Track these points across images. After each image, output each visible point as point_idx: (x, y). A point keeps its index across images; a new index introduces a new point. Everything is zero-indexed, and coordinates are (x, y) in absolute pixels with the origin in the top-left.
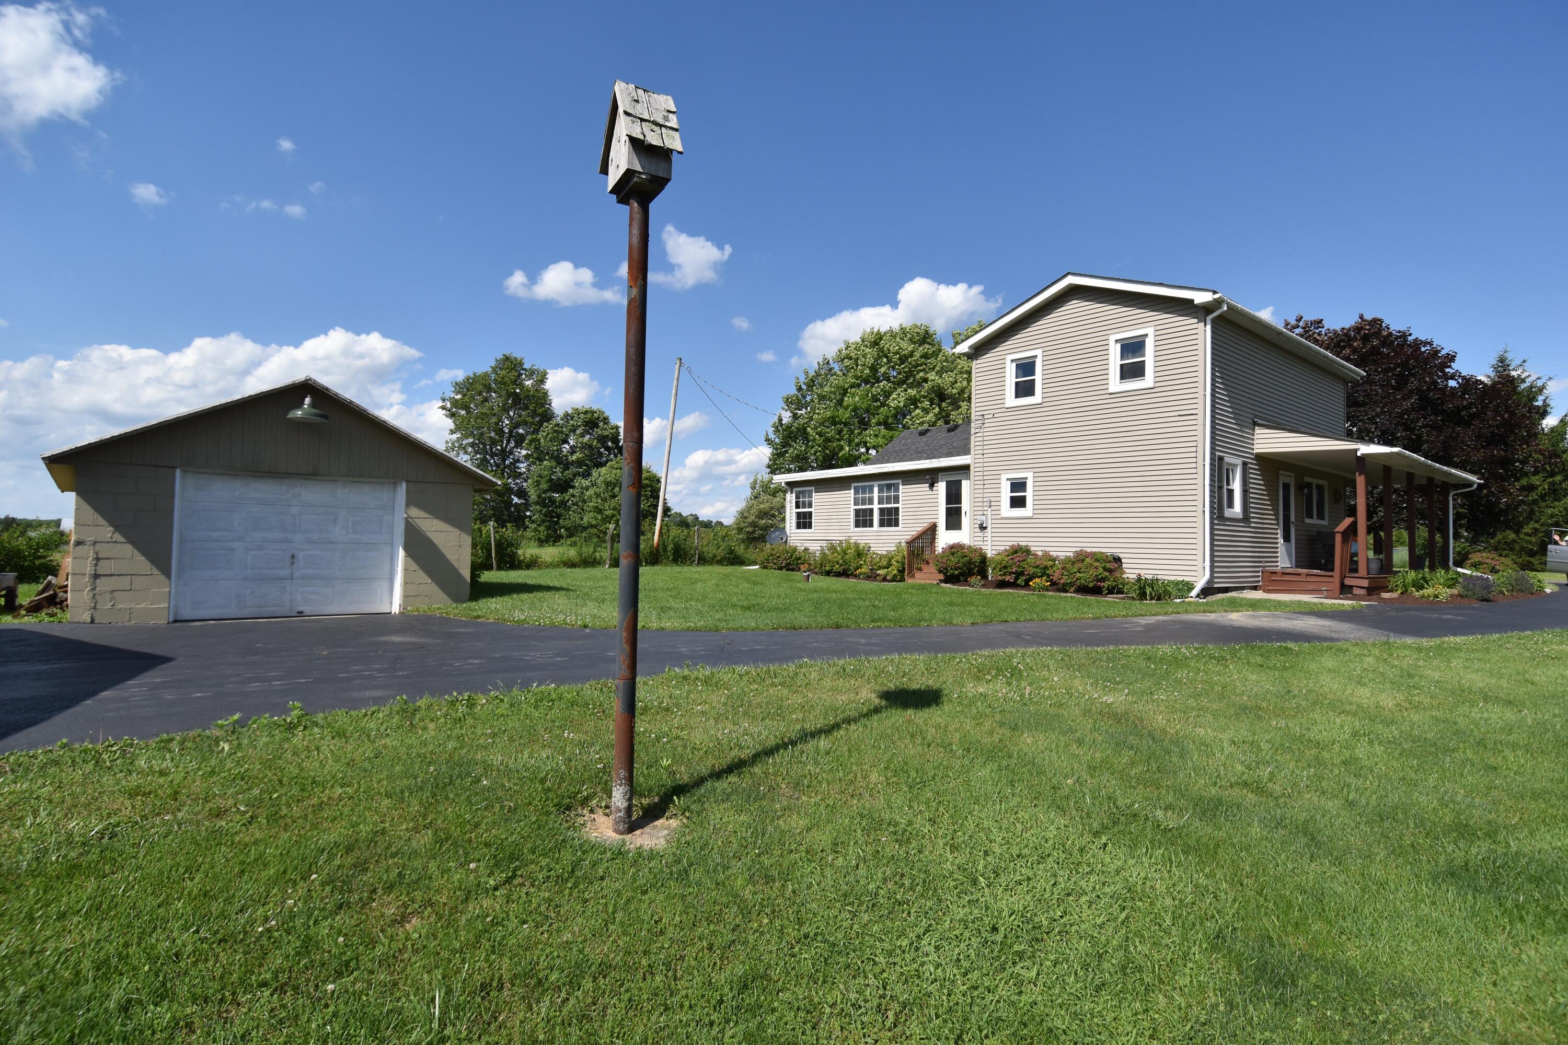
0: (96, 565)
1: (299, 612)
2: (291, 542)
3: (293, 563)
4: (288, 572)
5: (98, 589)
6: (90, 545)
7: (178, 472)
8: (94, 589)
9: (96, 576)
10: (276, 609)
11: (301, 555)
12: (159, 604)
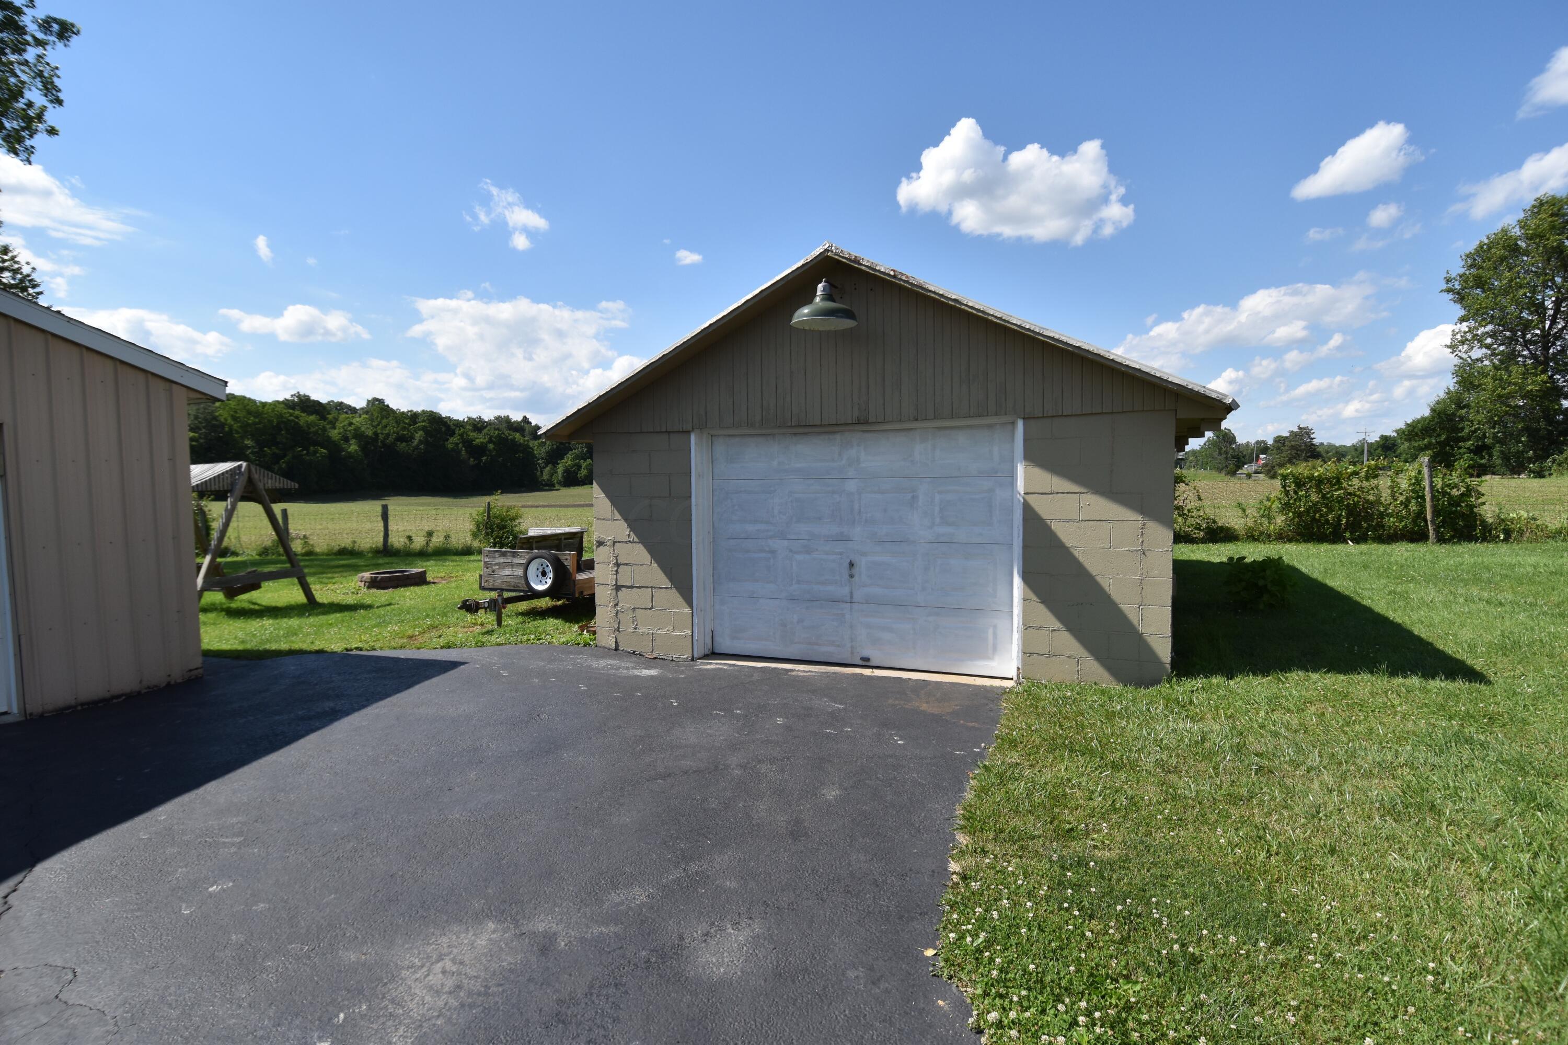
0: (617, 572)
1: (863, 659)
2: (848, 539)
3: (852, 576)
4: (846, 590)
5: (620, 605)
6: (610, 546)
7: (693, 437)
8: (616, 605)
9: (618, 588)
10: (831, 649)
11: (862, 563)
12: (681, 631)
